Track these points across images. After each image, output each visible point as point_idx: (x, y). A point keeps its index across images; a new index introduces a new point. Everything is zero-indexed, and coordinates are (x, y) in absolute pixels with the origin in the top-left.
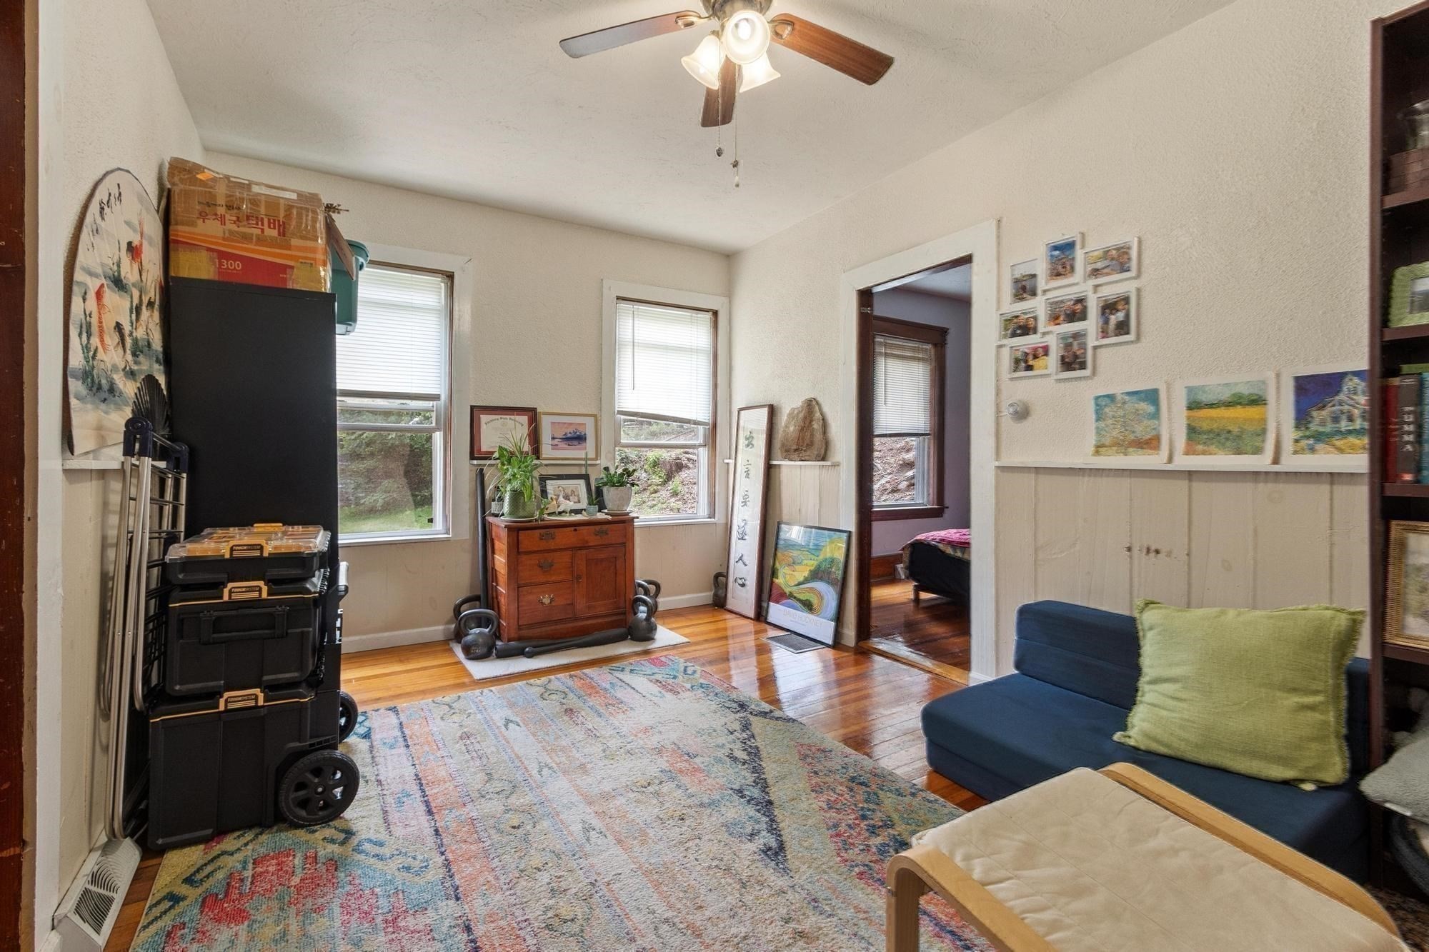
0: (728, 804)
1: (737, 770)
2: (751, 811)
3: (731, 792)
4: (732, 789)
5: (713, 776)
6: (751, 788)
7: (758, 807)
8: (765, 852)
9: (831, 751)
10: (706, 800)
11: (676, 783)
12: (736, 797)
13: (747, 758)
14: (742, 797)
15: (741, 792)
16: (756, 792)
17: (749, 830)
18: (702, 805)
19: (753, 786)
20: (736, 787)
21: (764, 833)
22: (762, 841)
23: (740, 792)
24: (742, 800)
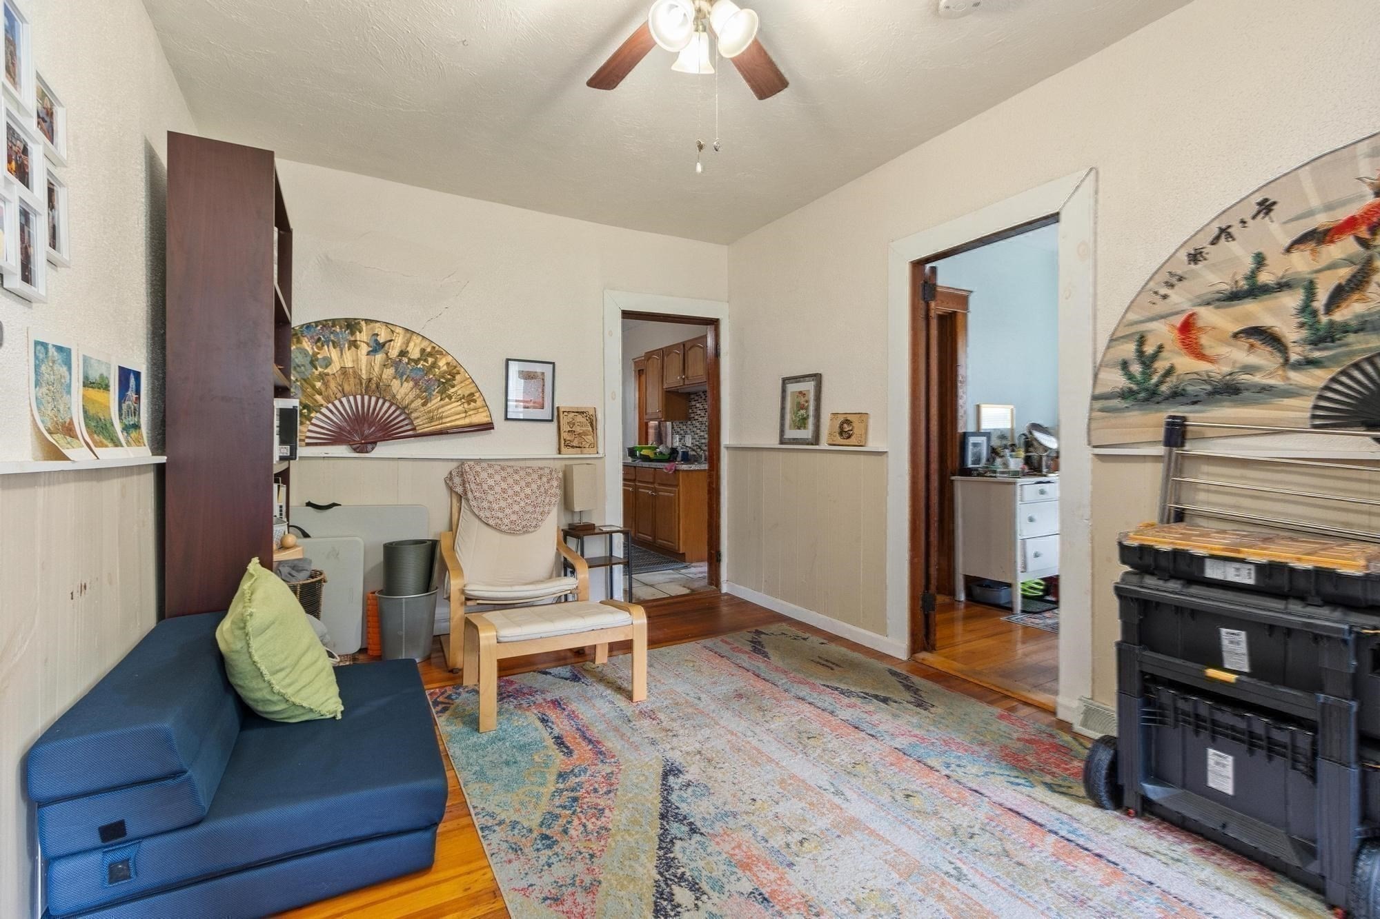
0: (708, 817)
1: (693, 865)
2: (684, 809)
3: (703, 830)
4: (702, 834)
5: (724, 856)
6: (679, 836)
7: (677, 811)
8: (680, 772)
9: (545, 899)
10: (731, 820)
11: (768, 845)
12: (698, 824)
13: (676, 889)
14: (691, 824)
15: (691, 829)
16: (676, 829)
17: (690, 790)
18: (735, 815)
19: (676, 838)
20: (697, 837)
21: (677, 787)
22: (680, 780)
23: (693, 830)
24: (692, 820)
